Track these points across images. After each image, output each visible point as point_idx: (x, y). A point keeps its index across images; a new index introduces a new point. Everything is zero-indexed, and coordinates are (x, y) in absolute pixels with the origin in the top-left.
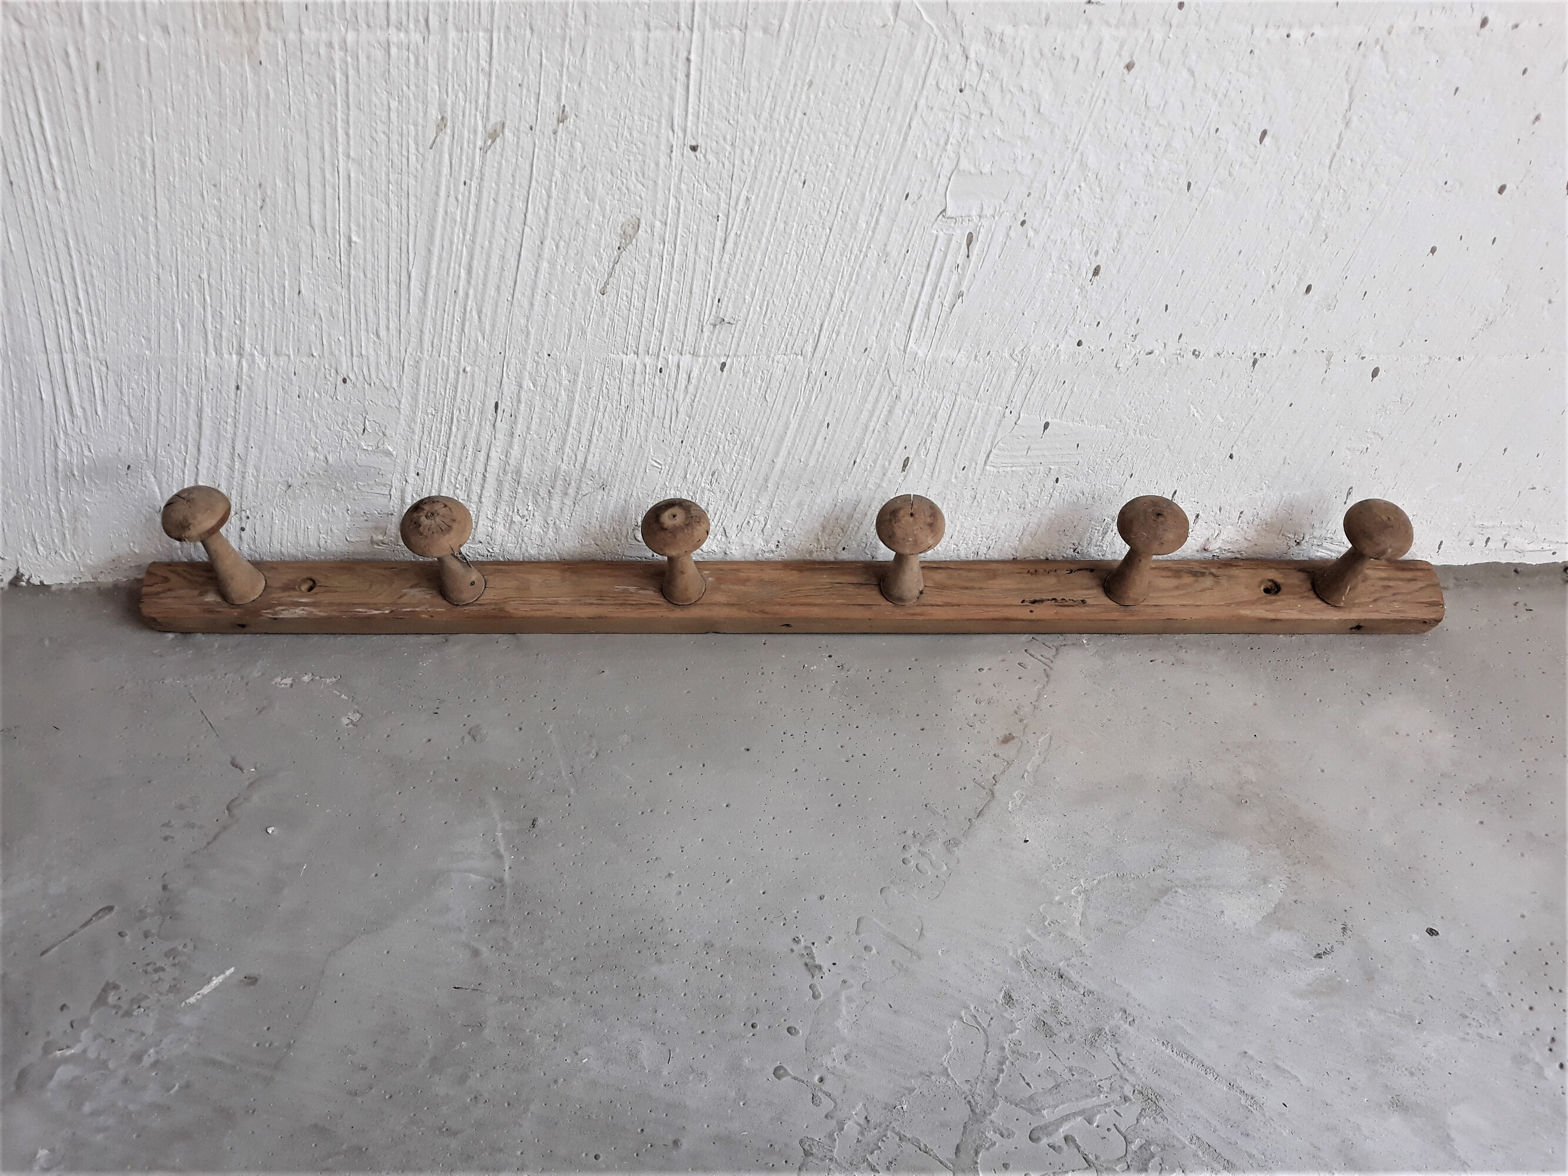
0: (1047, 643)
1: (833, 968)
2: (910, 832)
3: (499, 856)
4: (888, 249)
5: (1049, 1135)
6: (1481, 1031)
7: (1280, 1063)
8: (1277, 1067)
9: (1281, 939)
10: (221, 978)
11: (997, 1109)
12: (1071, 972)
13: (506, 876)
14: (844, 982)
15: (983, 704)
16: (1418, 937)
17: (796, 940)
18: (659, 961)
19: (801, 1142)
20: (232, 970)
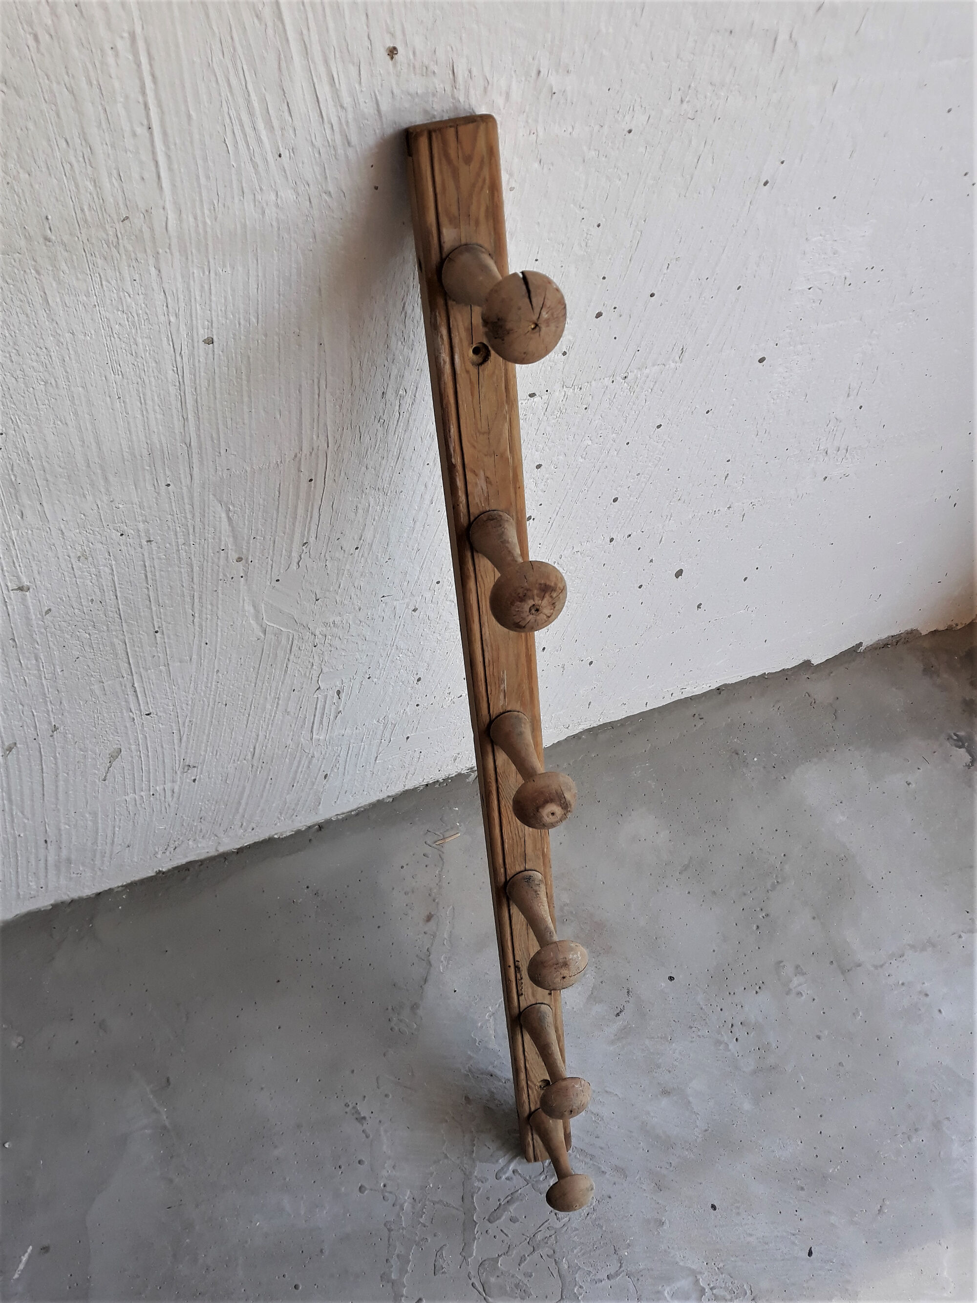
0: (436, 833)
1: (372, 1115)
2: (390, 1008)
3: (155, 1111)
4: (288, 710)
5: (505, 1173)
6: (699, 1033)
7: (607, 1089)
8: (607, 1092)
9: (598, 1009)
10: (27, 1255)
11: (477, 1168)
12: (495, 1071)
13: (167, 1123)
14: (380, 1122)
15: (410, 894)
16: (664, 984)
17: (347, 1105)
18: (276, 1147)
19: (385, 1225)
20: (31, 1247)
